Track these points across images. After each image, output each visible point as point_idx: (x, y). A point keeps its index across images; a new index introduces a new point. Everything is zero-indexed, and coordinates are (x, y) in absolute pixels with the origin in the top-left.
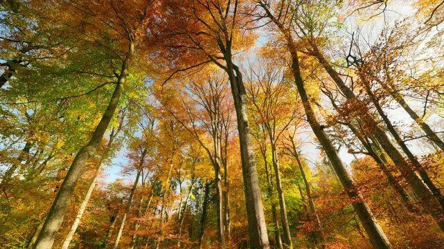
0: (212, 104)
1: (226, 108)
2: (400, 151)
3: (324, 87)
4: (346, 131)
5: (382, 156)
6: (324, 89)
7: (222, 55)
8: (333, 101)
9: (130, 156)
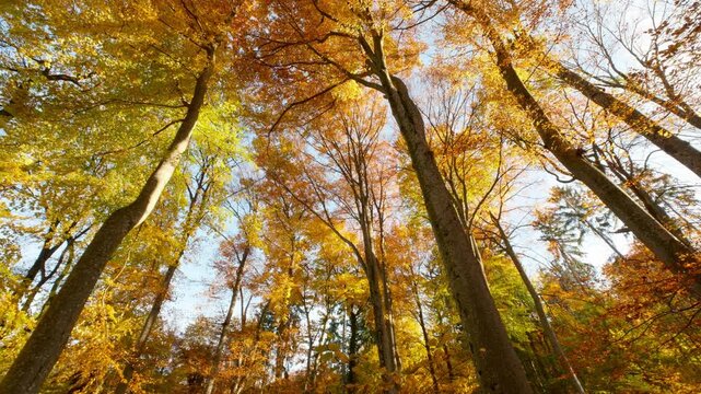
0: (354, 168)
1: (377, 178)
9: (218, 266)
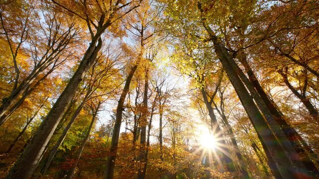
2: (147, 137)
3: (139, 88)
4: (131, 115)
5: (138, 136)
6: (137, 89)
7: (97, 24)
8: (137, 97)
